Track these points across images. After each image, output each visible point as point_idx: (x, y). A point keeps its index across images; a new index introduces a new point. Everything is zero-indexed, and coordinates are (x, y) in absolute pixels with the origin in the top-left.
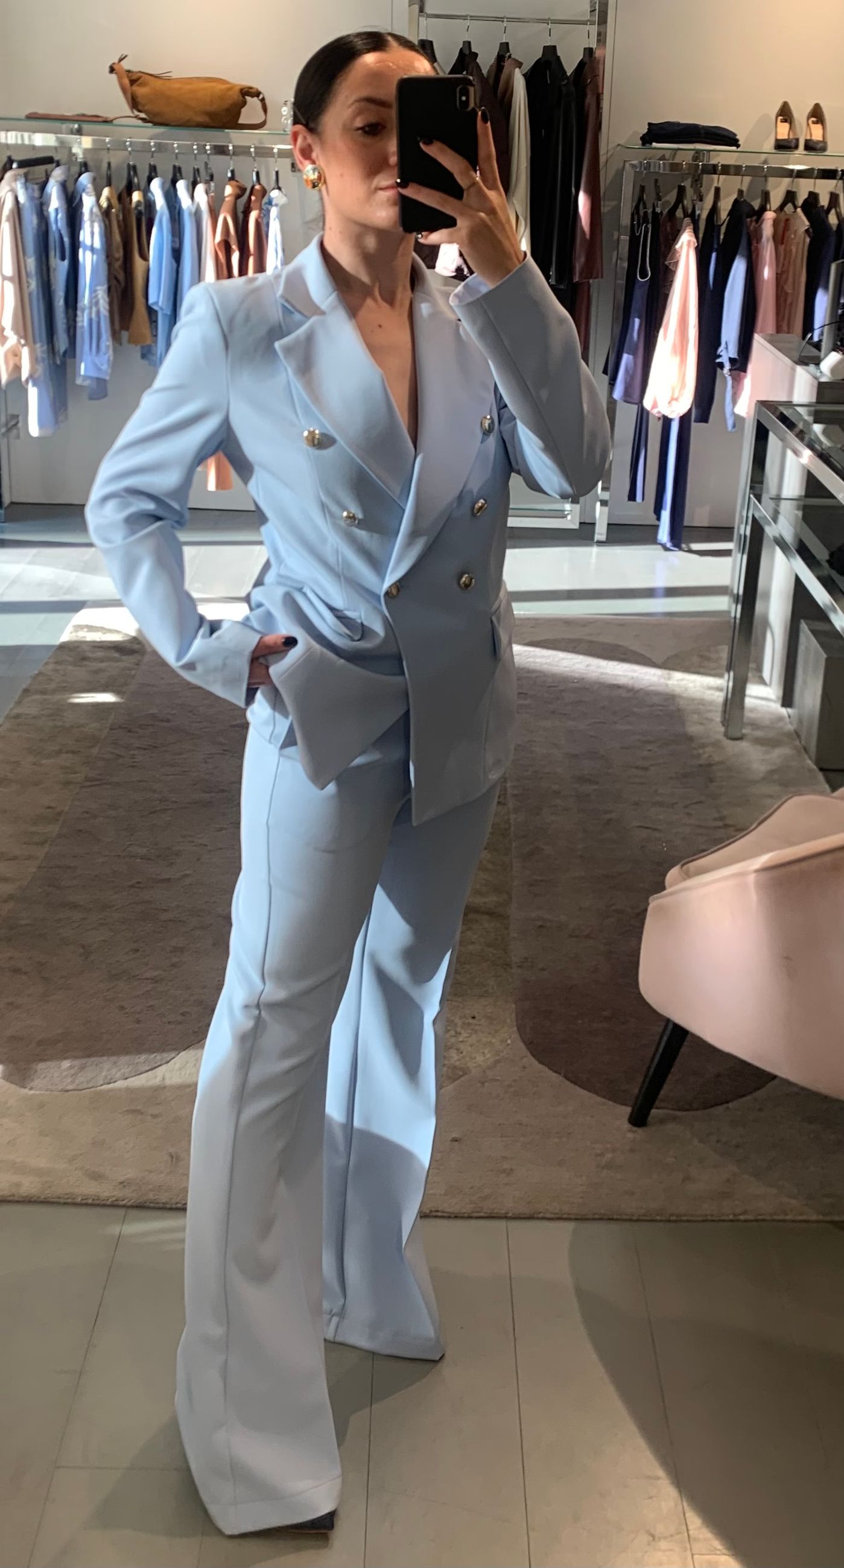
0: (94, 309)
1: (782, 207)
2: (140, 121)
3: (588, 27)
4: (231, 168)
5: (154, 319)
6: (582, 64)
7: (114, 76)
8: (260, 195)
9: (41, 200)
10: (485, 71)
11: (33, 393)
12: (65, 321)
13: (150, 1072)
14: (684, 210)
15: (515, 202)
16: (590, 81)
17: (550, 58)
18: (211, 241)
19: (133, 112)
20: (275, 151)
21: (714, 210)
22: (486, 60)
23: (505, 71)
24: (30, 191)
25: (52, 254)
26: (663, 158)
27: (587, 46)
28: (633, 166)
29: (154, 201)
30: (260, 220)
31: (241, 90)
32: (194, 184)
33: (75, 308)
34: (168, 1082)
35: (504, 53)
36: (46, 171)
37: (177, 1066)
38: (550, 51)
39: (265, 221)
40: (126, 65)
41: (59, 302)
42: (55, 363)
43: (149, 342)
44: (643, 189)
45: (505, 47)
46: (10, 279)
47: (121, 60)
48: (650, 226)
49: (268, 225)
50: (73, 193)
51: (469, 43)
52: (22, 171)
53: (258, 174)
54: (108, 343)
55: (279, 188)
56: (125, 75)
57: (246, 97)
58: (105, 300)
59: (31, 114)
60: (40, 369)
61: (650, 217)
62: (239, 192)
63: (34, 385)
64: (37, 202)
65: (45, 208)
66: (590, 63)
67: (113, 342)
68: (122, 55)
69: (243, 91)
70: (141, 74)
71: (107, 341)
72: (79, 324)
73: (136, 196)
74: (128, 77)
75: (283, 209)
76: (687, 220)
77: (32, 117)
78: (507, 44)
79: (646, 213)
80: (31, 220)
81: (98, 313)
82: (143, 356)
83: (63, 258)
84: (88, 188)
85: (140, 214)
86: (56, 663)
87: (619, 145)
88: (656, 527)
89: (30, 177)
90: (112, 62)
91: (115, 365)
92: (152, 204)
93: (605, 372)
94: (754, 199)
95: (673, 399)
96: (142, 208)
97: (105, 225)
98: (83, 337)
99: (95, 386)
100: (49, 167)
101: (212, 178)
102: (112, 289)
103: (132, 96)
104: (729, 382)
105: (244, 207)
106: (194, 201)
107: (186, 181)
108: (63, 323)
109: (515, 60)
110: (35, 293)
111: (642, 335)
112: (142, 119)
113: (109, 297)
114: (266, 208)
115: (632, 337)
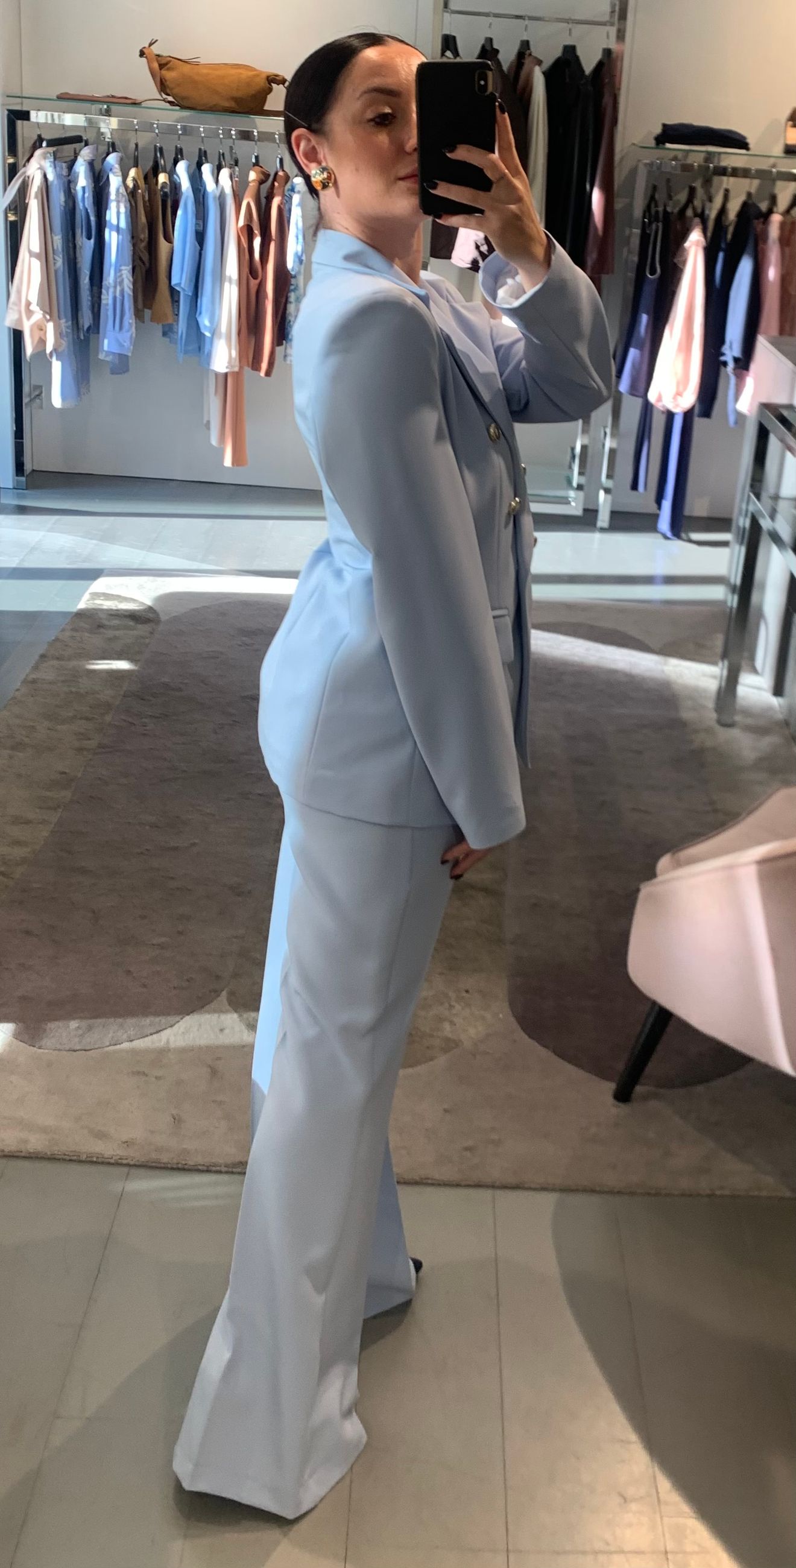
0: (118, 288)
1: (788, 211)
2: (168, 104)
3: (607, 28)
4: (256, 154)
5: (176, 299)
6: (600, 65)
7: (144, 60)
8: (283, 182)
9: (69, 178)
10: (505, 68)
11: (57, 366)
12: (90, 298)
14: (694, 209)
16: (608, 81)
17: (569, 57)
18: (235, 224)
19: (162, 96)
21: (723, 211)
22: (507, 56)
23: (525, 69)
24: (58, 168)
25: (78, 232)
26: (675, 158)
27: (605, 46)
28: (646, 164)
29: (180, 183)
30: (282, 206)
31: (268, 77)
32: (219, 168)
33: (101, 287)
35: (524, 50)
36: (75, 151)
37: (182, 1030)
38: (570, 51)
39: (287, 207)
40: (156, 49)
41: (85, 279)
42: (78, 337)
43: (171, 320)
44: (655, 188)
45: (525, 45)
46: (37, 256)
47: (151, 45)
48: (660, 225)
49: (290, 210)
50: (99, 173)
51: (491, 39)
52: (51, 149)
53: (281, 160)
54: (131, 321)
56: (155, 57)
57: (273, 84)
58: (129, 280)
59: (62, 94)
60: (64, 343)
61: (661, 215)
62: (262, 177)
63: (57, 359)
64: (66, 180)
65: (72, 186)
66: (608, 63)
67: (136, 319)
68: (153, 39)
69: (270, 78)
70: (171, 59)
71: (129, 318)
72: (103, 302)
73: (162, 178)
74: (158, 61)
76: (697, 220)
77: (62, 97)
78: (528, 41)
79: (657, 212)
80: (59, 198)
81: (122, 293)
82: (165, 334)
83: (89, 238)
84: (116, 168)
85: (165, 194)
86: (72, 630)
87: (634, 144)
88: (656, 517)
89: (59, 155)
90: (144, 46)
91: (137, 342)
92: (178, 186)
94: (762, 201)
95: (679, 394)
96: (167, 190)
97: (132, 206)
98: (107, 315)
99: (117, 361)
100: (77, 146)
101: (236, 165)
102: (137, 268)
103: (161, 80)
104: (733, 380)
105: (268, 192)
106: (219, 185)
107: (211, 165)
108: (88, 300)
109: (536, 58)
110: (62, 269)
111: (649, 331)
112: (170, 102)
113: (133, 277)
114: (290, 195)
115: (639, 333)
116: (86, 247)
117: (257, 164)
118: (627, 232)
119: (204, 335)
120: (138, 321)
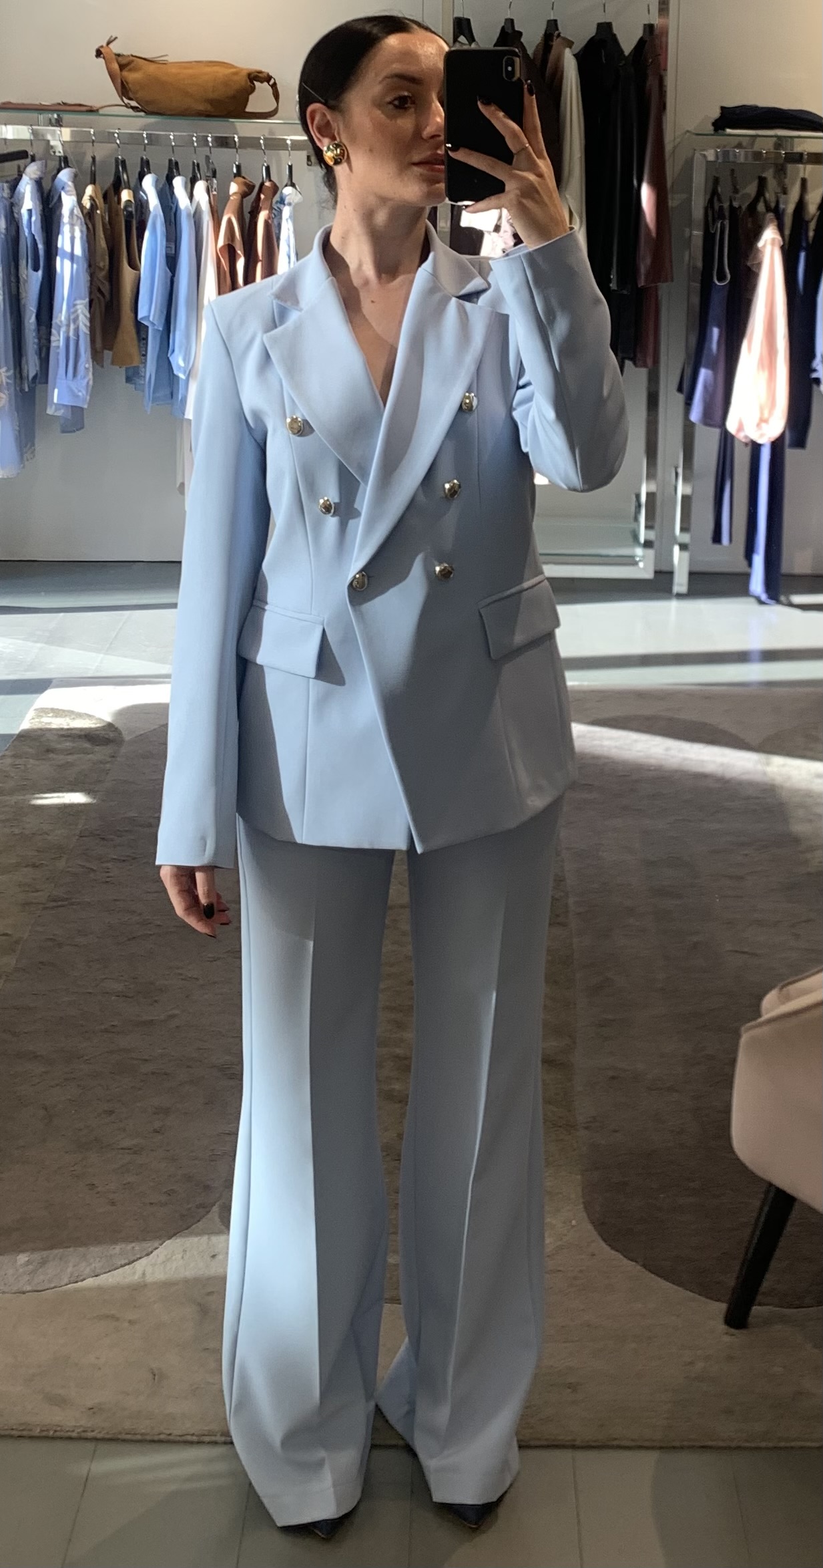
0: (72, 327)
2: (131, 110)
4: (237, 163)
5: (143, 336)
6: (641, 43)
7: (101, 60)
8: (270, 193)
9: (12, 200)
10: (530, 52)
12: (36, 340)
13: (127, 1267)
14: (766, 202)
15: (568, 196)
16: (652, 62)
17: (605, 35)
18: (212, 246)
19: (124, 102)
20: (289, 142)
21: (801, 205)
22: (532, 38)
23: (554, 52)
25: (23, 263)
27: (647, 22)
28: (705, 155)
29: (147, 201)
30: (270, 221)
31: (249, 75)
32: (193, 181)
33: (50, 326)
34: (149, 1279)
35: (552, 30)
36: (19, 168)
37: (162, 1258)
38: (605, 30)
39: (276, 222)
40: (115, 48)
41: (30, 319)
42: (22, 390)
43: (136, 361)
44: (716, 181)
45: (553, 25)
47: (109, 43)
48: (727, 222)
49: (279, 226)
50: (49, 193)
51: (512, 21)
53: (268, 169)
54: (87, 366)
55: (293, 185)
56: (114, 56)
57: (255, 82)
58: (86, 316)
59: (4, 104)
60: (4, 397)
61: (727, 214)
62: (247, 190)
64: (7, 204)
65: (15, 210)
66: (652, 40)
67: (93, 362)
68: (112, 37)
69: (252, 76)
70: (134, 58)
71: (86, 362)
72: (53, 344)
73: (126, 195)
74: (117, 61)
75: (296, 209)
76: (770, 215)
77: (4, 107)
78: (555, 21)
79: (721, 208)
81: (77, 330)
82: (129, 380)
83: (36, 269)
84: (69, 186)
85: (130, 214)
86: (15, 756)
87: (688, 131)
90: (100, 45)
91: (96, 390)
92: (145, 205)
93: (680, 389)
95: (763, 420)
96: (132, 209)
97: (88, 228)
98: (58, 360)
99: (69, 416)
100: (21, 162)
101: (214, 175)
102: (94, 302)
103: (122, 83)
105: (252, 207)
106: (193, 200)
107: (184, 178)
108: (34, 343)
109: (564, 39)
111: (723, 347)
112: (133, 108)
113: (90, 312)
114: (278, 208)
115: (710, 349)
116: (33, 280)
117: (238, 174)
118: (687, 234)
119: (178, 377)
120: (95, 363)
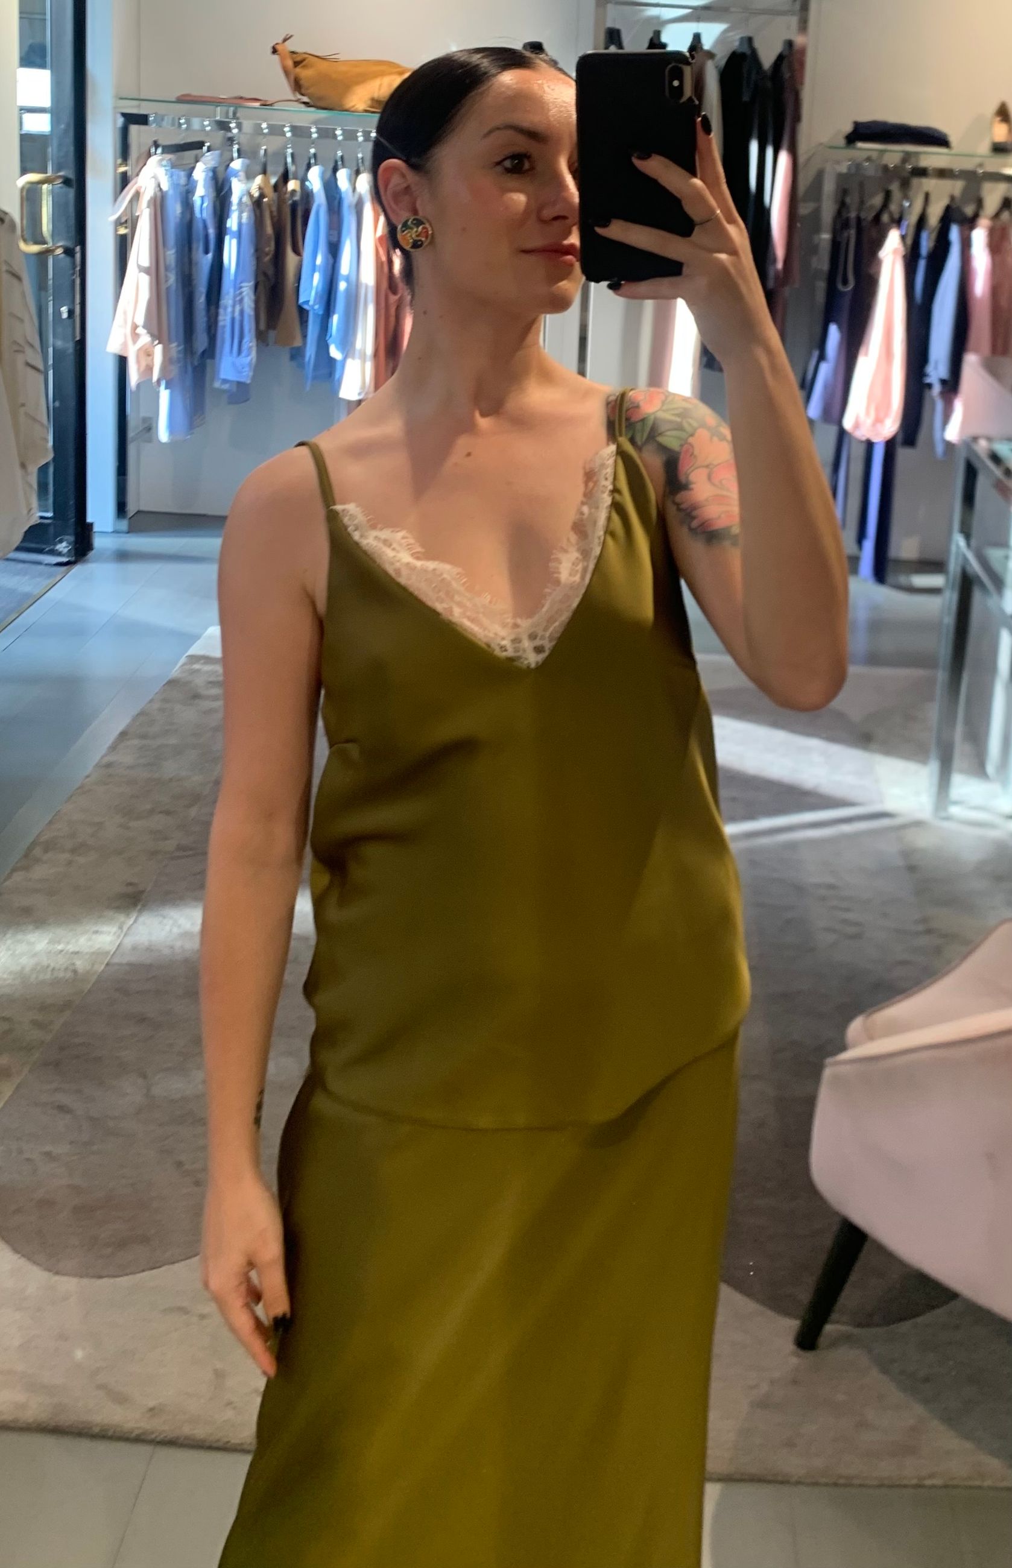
0: (238, 308)
2: (302, 105)
3: (788, 18)
6: (780, 58)
7: (276, 57)
9: (187, 186)
11: (164, 395)
14: (891, 213)
16: (790, 76)
17: (746, 52)
18: (372, 236)
19: (295, 96)
21: (924, 218)
23: (698, 64)
24: (174, 176)
25: (194, 246)
26: (869, 159)
27: (786, 38)
28: (836, 166)
29: (312, 189)
32: (358, 173)
33: (217, 306)
35: (697, 44)
36: (194, 158)
38: (747, 44)
40: (290, 46)
41: (200, 298)
42: (192, 362)
43: (298, 343)
44: (845, 192)
45: (697, 39)
46: (147, 271)
47: (285, 40)
48: (853, 232)
50: (222, 179)
51: (658, 32)
52: (168, 156)
54: (251, 344)
56: (289, 53)
58: (251, 298)
59: (183, 95)
60: (175, 370)
61: (853, 223)
63: (166, 388)
64: (184, 189)
65: (190, 197)
66: (790, 56)
67: (257, 340)
68: (287, 35)
70: (307, 56)
71: (250, 341)
72: (221, 324)
73: (292, 185)
74: (293, 59)
76: (894, 225)
77: (185, 100)
78: (700, 37)
79: (848, 219)
81: (242, 312)
82: (292, 358)
83: (207, 252)
84: (239, 175)
87: (821, 144)
88: (858, 559)
89: (175, 163)
90: (277, 42)
91: (259, 367)
92: (309, 194)
94: (967, 204)
95: (879, 420)
96: (297, 198)
98: (224, 338)
99: (234, 389)
100: (197, 151)
102: (259, 286)
103: (295, 78)
104: (939, 405)
106: (356, 190)
107: (348, 171)
108: (203, 320)
109: (709, 54)
110: (174, 288)
112: (304, 103)
113: (255, 295)
116: (203, 262)
118: (816, 242)
119: (334, 361)
